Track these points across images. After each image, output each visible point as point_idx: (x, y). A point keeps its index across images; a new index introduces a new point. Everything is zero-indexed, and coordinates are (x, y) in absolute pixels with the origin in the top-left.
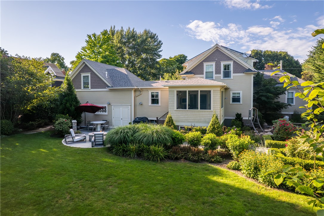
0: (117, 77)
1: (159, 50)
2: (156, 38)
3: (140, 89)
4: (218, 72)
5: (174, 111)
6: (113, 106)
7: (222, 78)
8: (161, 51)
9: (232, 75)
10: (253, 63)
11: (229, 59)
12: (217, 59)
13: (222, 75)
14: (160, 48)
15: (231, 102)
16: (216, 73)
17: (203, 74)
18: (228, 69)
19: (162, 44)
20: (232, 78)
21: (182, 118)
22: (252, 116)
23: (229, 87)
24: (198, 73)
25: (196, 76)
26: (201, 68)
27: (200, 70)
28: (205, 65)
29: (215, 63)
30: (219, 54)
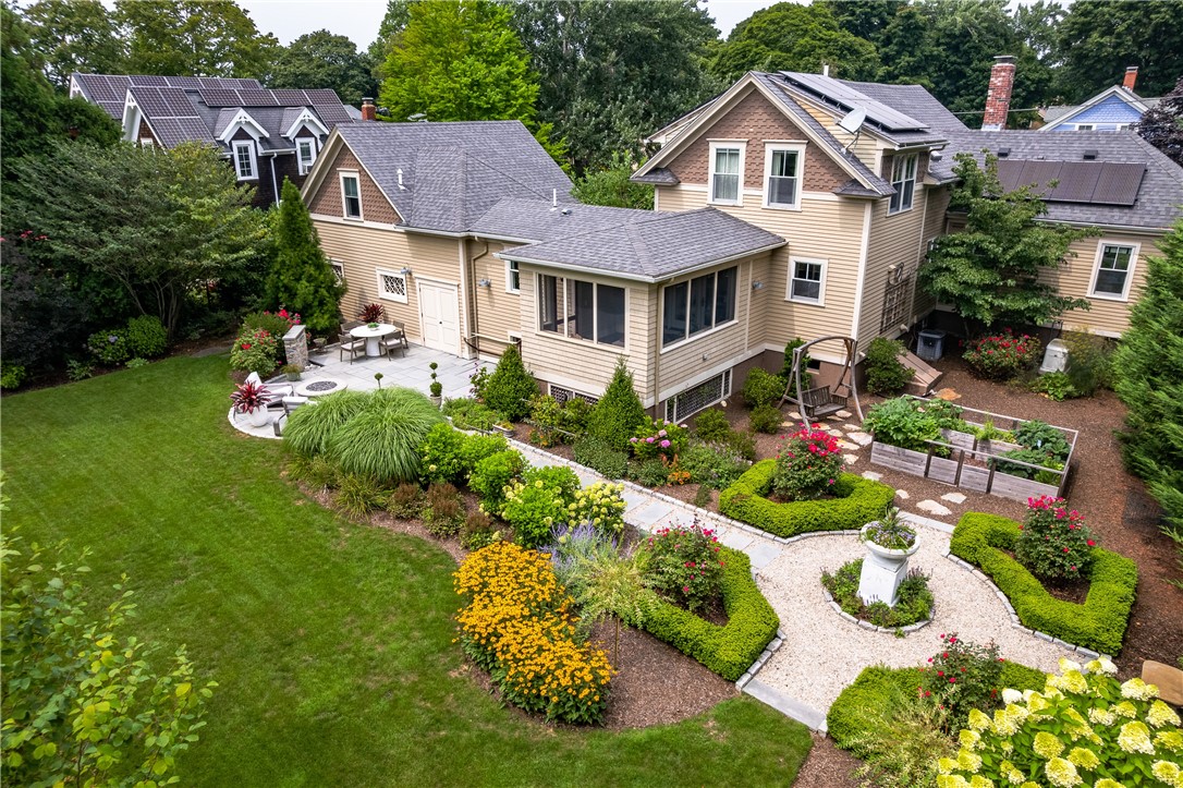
3: (476, 238)
4: (753, 179)
5: (534, 336)
6: (417, 281)
7: (765, 203)
10: (880, 154)
11: (795, 132)
12: (752, 130)
13: (765, 191)
15: (789, 295)
16: (746, 183)
17: (706, 181)
18: (790, 173)
21: (553, 361)
23: (787, 240)
24: (691, 176)
25: (684, 186)
26: (702, 159)
27: (698, 165)
28: (713, 147)
29: (745, 145)
30: (760, 111)
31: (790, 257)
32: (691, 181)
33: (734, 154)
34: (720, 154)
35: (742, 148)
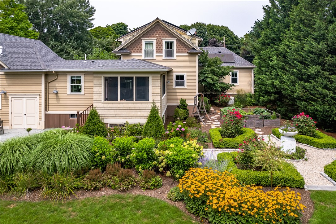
0: (19, 53)
1: (91, 18)
2: (87, 3)
3: (54, 72)
4: (159, 50)
5: (101, 104)
6: (10, 97)
7: (164, 58)
8: (93, 19)
9: (175, 54)
10: (197, 42)
11: (172, 35)
12: (157, 36)
13: (163, 54)
14: (92, 15)
15: (174, 86)
16: (157, 52)
17: (142, 52)
18: (171, 48)
19: (95, 11)
20: (175, 58)
21: (112, 113)
22: (198, 101)
23: (172, 68)
24: (136, 51)
25: (133, 54)
26: (140, 45)
27: (138, 47)
28: (144, 42)
29: (155, 40)
30: (160, 30)
31: (174, 74)
32: (135, 52)
33: (152, 43)
34: (146, 43)
35: (154, 41)
